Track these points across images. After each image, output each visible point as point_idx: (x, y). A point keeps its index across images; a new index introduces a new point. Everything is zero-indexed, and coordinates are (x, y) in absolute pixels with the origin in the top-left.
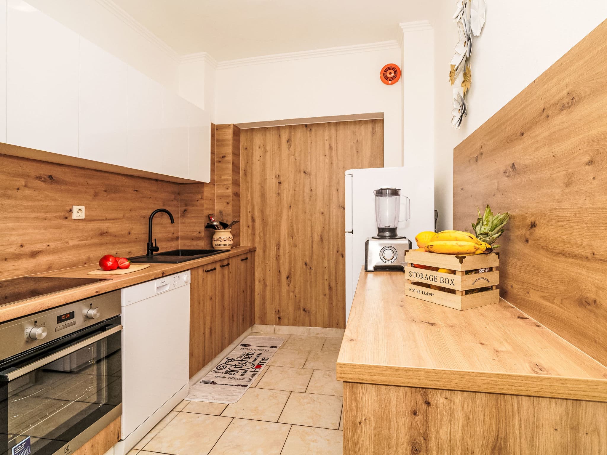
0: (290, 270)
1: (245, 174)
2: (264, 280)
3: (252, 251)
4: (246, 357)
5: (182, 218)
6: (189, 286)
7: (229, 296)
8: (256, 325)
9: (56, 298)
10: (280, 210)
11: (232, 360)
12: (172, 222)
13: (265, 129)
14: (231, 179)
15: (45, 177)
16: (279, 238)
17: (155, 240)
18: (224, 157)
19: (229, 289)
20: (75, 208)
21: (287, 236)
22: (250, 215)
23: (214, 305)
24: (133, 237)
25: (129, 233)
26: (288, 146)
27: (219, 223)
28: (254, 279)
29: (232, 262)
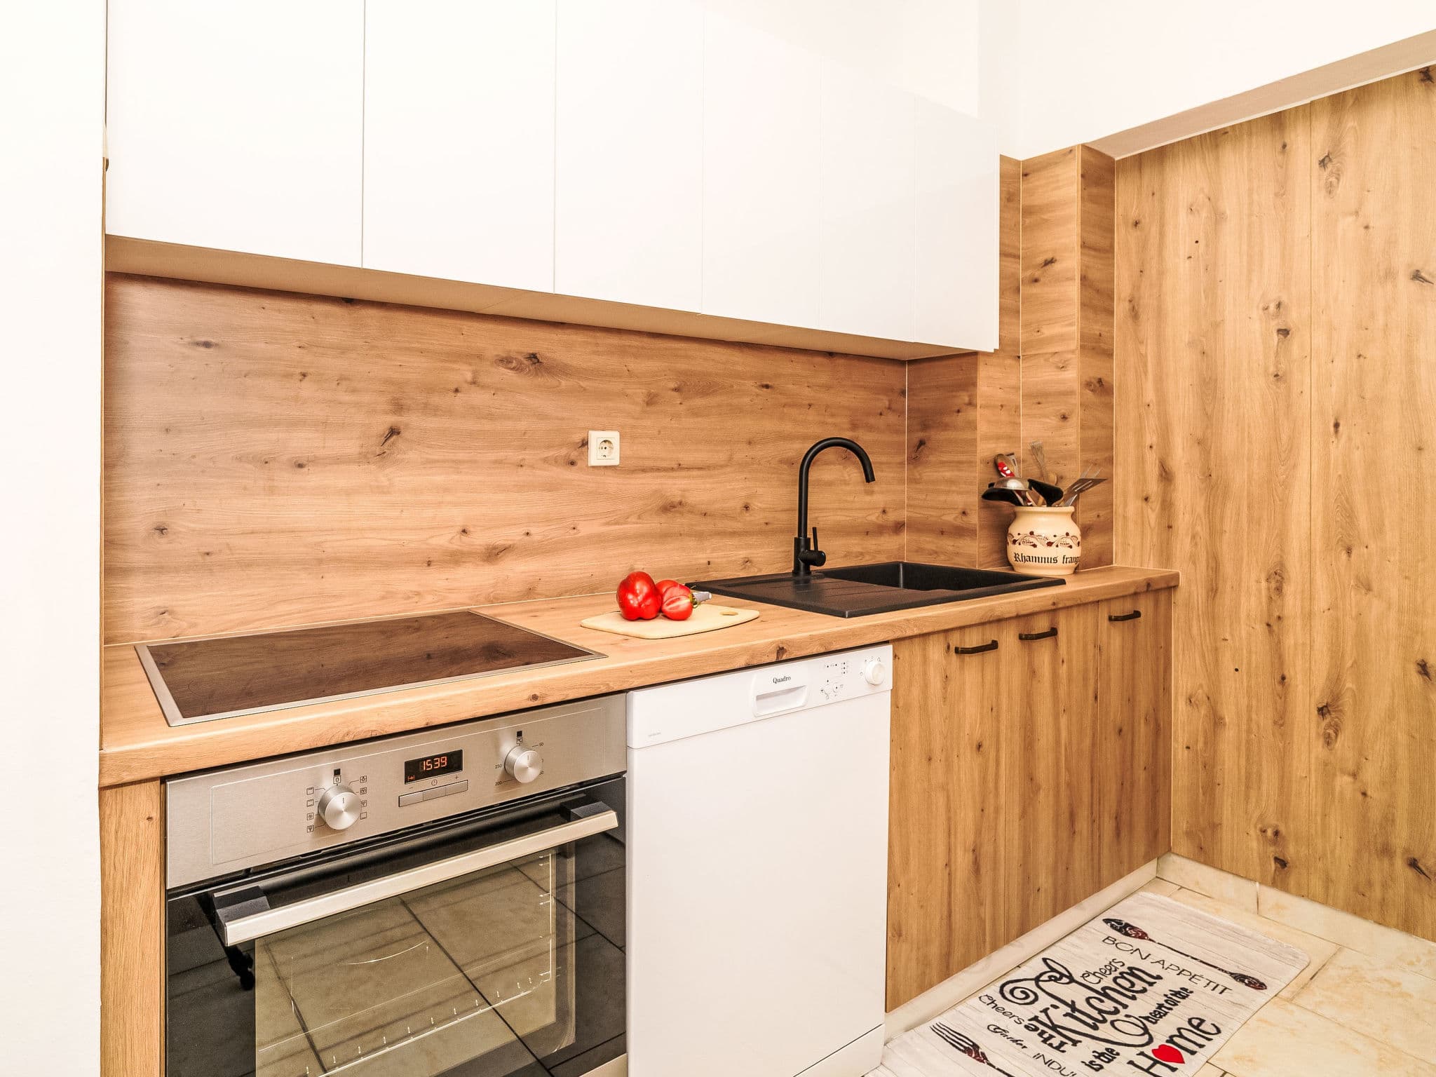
0: (1335, 680)
1: (1135, 314)
2: (1212, 703)
3: (1162, 589)
4: (1119, 981)
5: (911, 466)
6: (887, 699)
7: (1058, 742)
8: (1174, 858)
9: (400, 706)
10: (1284, 438)
11: (1062, 975)
12: (869, 477)
13: (1216, 139)
14: (1077, 336)
15: (520, 357)
16: (1281, 550)
17: (814, 530)
18: (1050, 262)
19: (1056, 717)
20: (595, 437)
21: (1318, 545)
22: (1152, 460)
23: (992, 769)
24: (756, 518)
25: (747, 507)
26: (1323, 182)
27: (1028, 484)
28: (1167, 690)
29: (1072, 629)
